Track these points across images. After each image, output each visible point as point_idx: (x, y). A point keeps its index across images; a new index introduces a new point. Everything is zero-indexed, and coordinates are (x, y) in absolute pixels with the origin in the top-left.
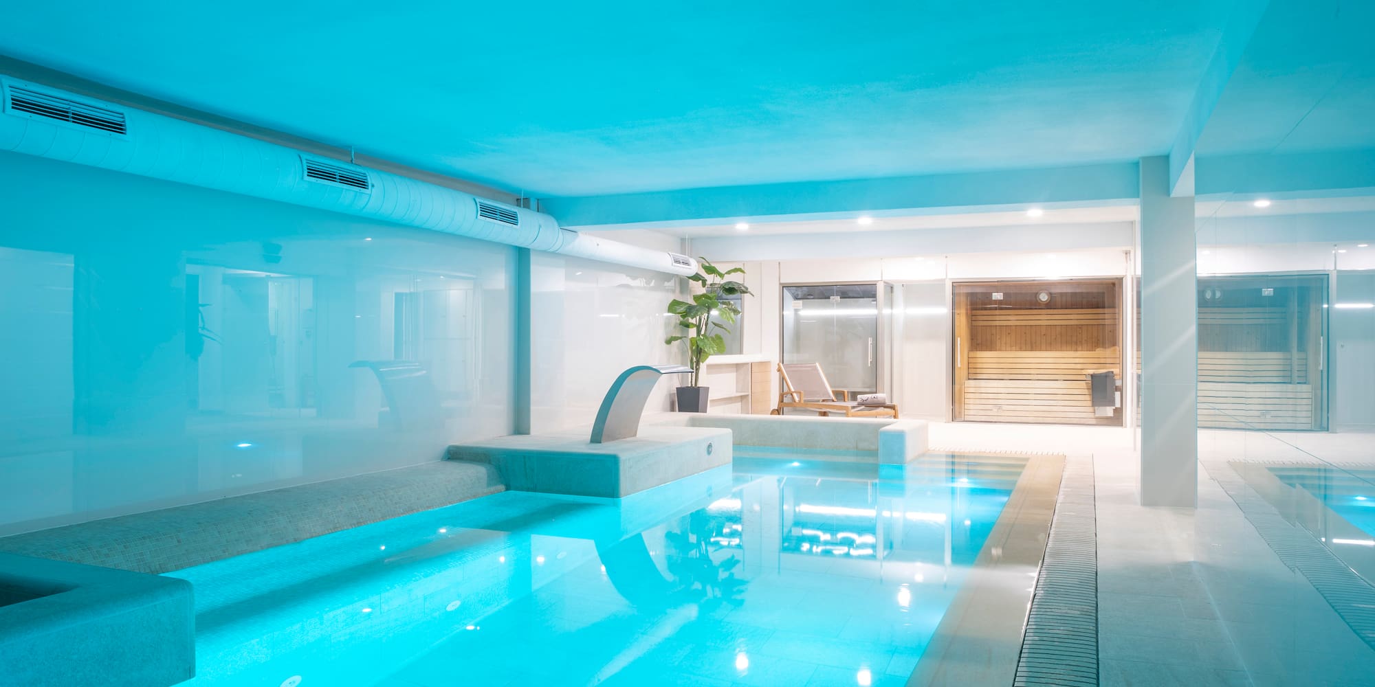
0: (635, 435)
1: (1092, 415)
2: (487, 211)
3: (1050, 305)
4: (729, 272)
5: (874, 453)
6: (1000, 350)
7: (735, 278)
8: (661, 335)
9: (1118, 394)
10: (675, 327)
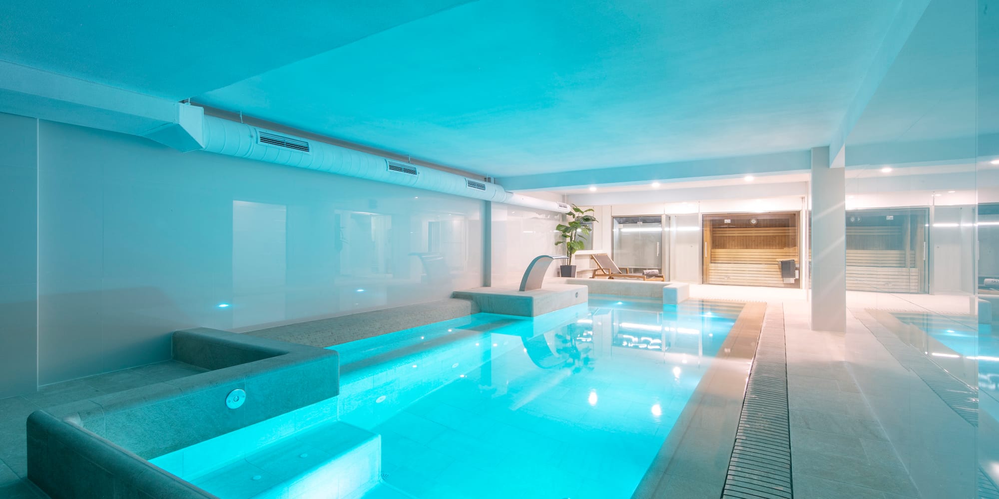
0: (541, 288)
1: (782, 282)
2: (471, 184)
3: (757, 226)
4: (586, 211)
5: (660, 298)
6: (729, 248)
7: (589, 214)
8: (553, 241)
9: (797, 272)
10: (560, 236)
